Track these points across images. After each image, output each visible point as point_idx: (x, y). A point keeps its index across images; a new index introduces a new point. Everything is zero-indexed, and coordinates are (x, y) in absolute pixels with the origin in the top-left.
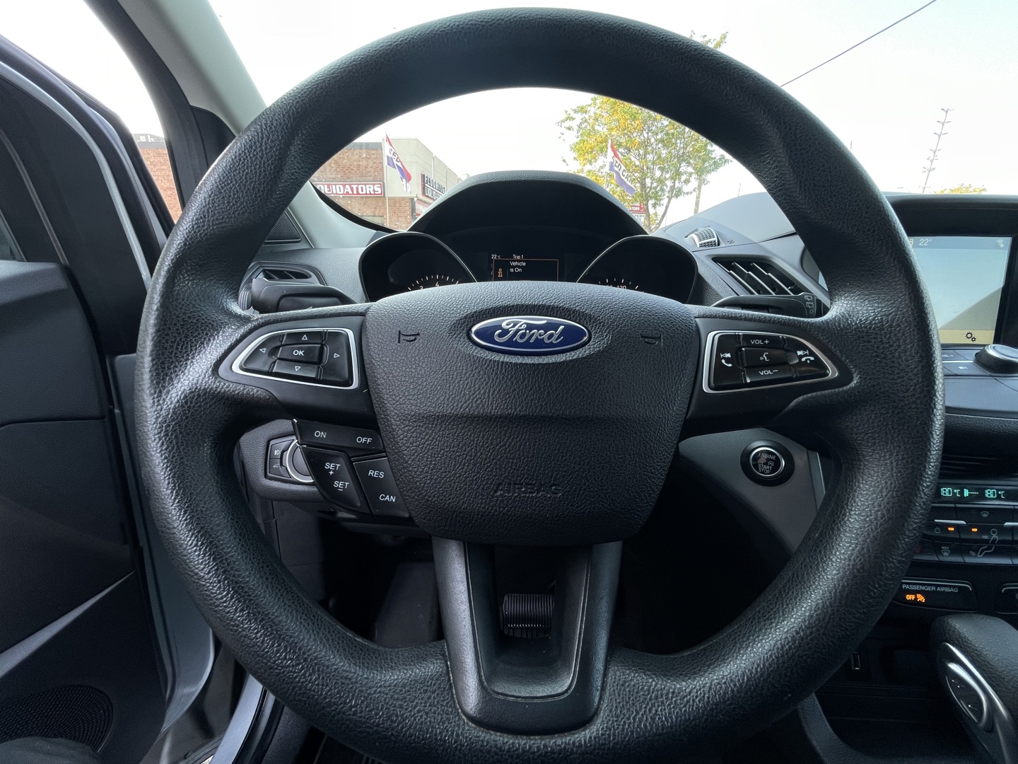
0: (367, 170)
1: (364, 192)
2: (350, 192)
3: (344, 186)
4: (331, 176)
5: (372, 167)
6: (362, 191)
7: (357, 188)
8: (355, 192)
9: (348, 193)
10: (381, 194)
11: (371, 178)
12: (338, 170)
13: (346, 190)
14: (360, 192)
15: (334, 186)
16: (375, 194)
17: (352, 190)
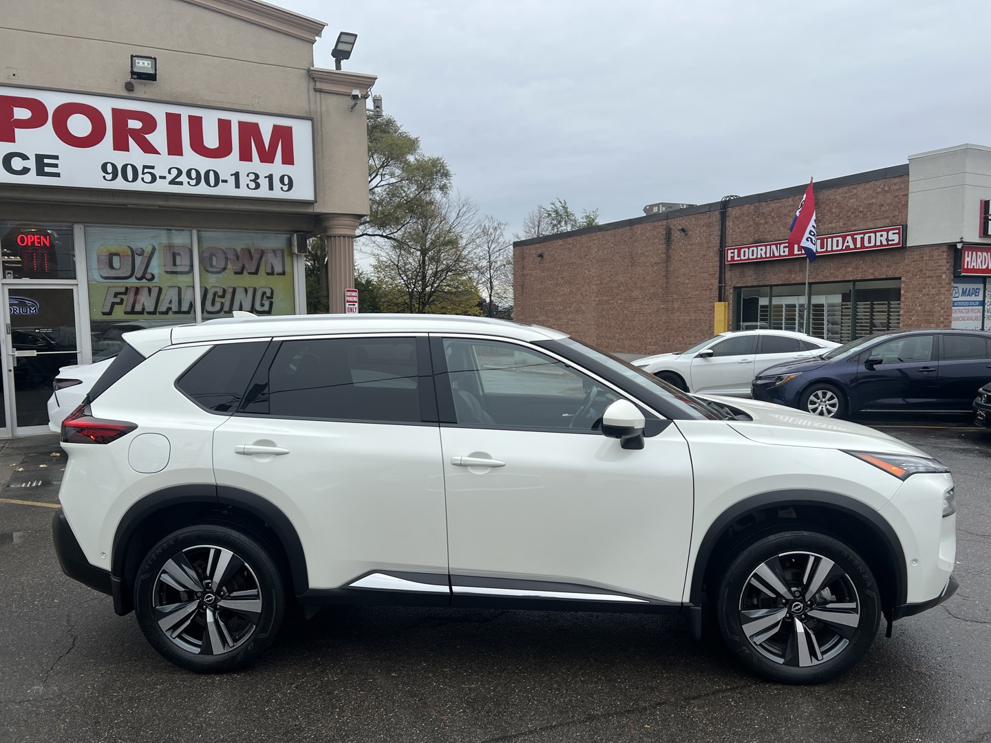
0: (883, 209)
1: (872, 244)
2: (852, 246)
3: (844, 238)
4: (830, 225)
5: (890, 205)
6: (870, 242)
7: (862, 239)
8: (859, 245)
9: (848, 248)
10: (898, 244)
11: (888, 221)
12: (841, 215)
13: (846, 244)
14: (866, 244)
15: (830, 240)
16: (888, 245)
17: (854, 241)
